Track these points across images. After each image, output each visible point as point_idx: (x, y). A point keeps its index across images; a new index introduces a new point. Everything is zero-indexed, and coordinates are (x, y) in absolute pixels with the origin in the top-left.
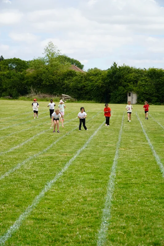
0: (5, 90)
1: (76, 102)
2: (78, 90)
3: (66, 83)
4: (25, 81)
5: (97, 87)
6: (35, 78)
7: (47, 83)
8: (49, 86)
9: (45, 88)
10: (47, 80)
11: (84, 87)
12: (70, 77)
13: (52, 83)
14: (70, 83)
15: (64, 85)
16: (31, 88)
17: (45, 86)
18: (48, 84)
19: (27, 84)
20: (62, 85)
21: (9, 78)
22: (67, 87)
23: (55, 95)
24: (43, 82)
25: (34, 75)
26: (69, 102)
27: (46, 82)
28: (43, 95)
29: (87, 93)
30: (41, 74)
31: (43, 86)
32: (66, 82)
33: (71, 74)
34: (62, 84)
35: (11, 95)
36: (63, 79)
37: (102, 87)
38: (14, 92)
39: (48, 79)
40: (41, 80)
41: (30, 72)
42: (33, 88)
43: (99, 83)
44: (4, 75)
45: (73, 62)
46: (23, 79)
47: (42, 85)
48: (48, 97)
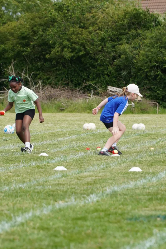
1: (155, 113)
3: (125, 53)
7: (64, 53)
9: (59, 70)
10: (66, 42)
12: (140, 31)
13: (81, 51)
15: (120, 56)
17: (60, 61)
18: (67, 54)
20: (114, 58)
24: (53, 51)
25: (23, 30)
27: (62, 50)
31: (54, 62)
34: (113, 54)
39: (69, 40)
47: (50, 60)
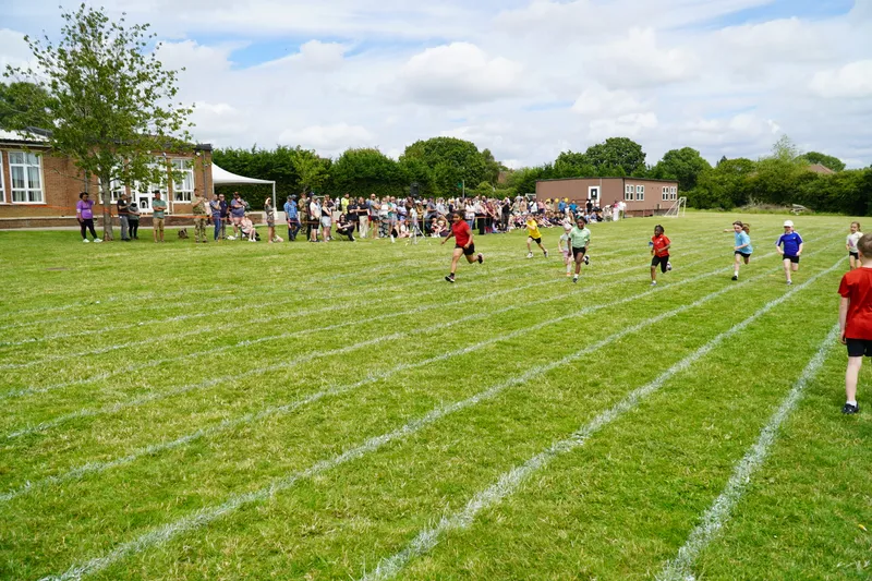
0: (715, 200)
1: (813, 215)
2: (819, 198)
3: (802, 189)
4: (743, 188)
5: (848, 193)
6: (756, 183)
8: (775, 193)
9: (769, 197)
11: (828, 193)
12: (809, 181)
13: (781, 188)
14: (809, 188)
15: (799, 191)
16: (750, 197)
17: (771, 193)
18: (775, 190)
19: (744, 191)
20: (796, 192)
21: (722, 184)
22: (802, 194)
23: (783, 205)
24: (768, 188)
26: (802, 214)
27: (773, 188)
28: (766, 205)
29: (830, 203)
30: (767, 178)
31: (768, 193)
32: (802, 187)
33: (811, 177)
34: (795, 190)
35: (723, 207)
36: (799, 184)
37: (855, 193)
38: (727, 202)
39: (776, 184)
40: (765, 186)
41: (753, 176)
42: (753, 196)
43: (852, 188)
44: (714, 181)
45: (814, 158)
46: (741, 185)
47: (766, 192)
48: (772, 208)
